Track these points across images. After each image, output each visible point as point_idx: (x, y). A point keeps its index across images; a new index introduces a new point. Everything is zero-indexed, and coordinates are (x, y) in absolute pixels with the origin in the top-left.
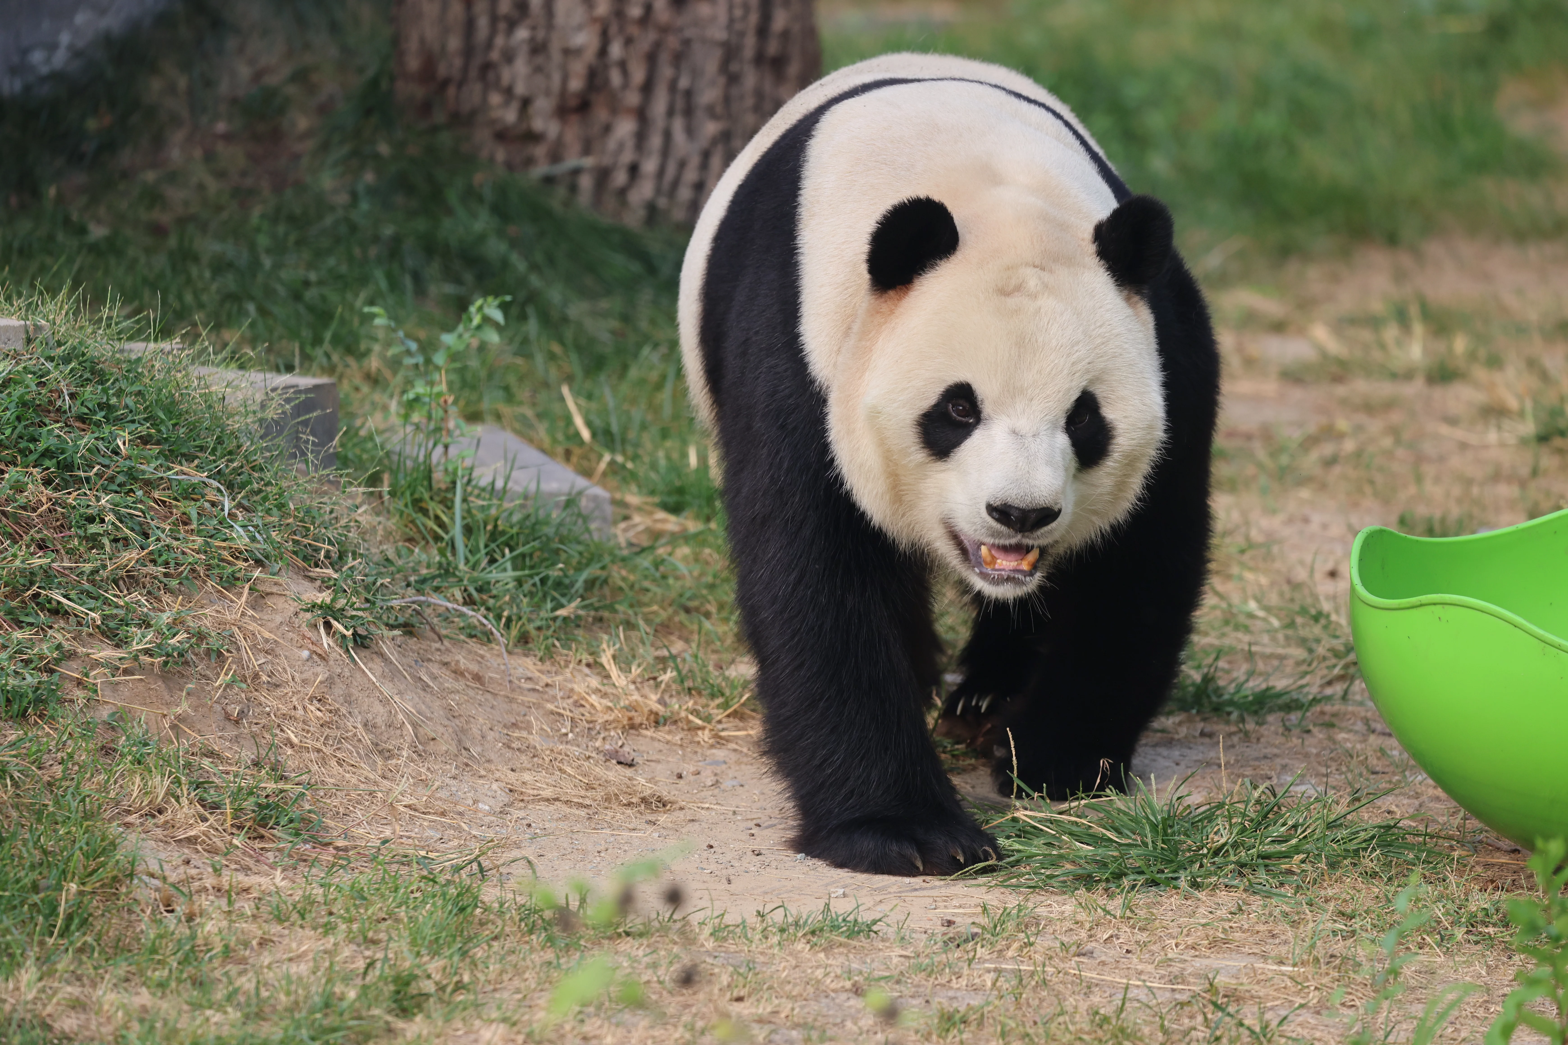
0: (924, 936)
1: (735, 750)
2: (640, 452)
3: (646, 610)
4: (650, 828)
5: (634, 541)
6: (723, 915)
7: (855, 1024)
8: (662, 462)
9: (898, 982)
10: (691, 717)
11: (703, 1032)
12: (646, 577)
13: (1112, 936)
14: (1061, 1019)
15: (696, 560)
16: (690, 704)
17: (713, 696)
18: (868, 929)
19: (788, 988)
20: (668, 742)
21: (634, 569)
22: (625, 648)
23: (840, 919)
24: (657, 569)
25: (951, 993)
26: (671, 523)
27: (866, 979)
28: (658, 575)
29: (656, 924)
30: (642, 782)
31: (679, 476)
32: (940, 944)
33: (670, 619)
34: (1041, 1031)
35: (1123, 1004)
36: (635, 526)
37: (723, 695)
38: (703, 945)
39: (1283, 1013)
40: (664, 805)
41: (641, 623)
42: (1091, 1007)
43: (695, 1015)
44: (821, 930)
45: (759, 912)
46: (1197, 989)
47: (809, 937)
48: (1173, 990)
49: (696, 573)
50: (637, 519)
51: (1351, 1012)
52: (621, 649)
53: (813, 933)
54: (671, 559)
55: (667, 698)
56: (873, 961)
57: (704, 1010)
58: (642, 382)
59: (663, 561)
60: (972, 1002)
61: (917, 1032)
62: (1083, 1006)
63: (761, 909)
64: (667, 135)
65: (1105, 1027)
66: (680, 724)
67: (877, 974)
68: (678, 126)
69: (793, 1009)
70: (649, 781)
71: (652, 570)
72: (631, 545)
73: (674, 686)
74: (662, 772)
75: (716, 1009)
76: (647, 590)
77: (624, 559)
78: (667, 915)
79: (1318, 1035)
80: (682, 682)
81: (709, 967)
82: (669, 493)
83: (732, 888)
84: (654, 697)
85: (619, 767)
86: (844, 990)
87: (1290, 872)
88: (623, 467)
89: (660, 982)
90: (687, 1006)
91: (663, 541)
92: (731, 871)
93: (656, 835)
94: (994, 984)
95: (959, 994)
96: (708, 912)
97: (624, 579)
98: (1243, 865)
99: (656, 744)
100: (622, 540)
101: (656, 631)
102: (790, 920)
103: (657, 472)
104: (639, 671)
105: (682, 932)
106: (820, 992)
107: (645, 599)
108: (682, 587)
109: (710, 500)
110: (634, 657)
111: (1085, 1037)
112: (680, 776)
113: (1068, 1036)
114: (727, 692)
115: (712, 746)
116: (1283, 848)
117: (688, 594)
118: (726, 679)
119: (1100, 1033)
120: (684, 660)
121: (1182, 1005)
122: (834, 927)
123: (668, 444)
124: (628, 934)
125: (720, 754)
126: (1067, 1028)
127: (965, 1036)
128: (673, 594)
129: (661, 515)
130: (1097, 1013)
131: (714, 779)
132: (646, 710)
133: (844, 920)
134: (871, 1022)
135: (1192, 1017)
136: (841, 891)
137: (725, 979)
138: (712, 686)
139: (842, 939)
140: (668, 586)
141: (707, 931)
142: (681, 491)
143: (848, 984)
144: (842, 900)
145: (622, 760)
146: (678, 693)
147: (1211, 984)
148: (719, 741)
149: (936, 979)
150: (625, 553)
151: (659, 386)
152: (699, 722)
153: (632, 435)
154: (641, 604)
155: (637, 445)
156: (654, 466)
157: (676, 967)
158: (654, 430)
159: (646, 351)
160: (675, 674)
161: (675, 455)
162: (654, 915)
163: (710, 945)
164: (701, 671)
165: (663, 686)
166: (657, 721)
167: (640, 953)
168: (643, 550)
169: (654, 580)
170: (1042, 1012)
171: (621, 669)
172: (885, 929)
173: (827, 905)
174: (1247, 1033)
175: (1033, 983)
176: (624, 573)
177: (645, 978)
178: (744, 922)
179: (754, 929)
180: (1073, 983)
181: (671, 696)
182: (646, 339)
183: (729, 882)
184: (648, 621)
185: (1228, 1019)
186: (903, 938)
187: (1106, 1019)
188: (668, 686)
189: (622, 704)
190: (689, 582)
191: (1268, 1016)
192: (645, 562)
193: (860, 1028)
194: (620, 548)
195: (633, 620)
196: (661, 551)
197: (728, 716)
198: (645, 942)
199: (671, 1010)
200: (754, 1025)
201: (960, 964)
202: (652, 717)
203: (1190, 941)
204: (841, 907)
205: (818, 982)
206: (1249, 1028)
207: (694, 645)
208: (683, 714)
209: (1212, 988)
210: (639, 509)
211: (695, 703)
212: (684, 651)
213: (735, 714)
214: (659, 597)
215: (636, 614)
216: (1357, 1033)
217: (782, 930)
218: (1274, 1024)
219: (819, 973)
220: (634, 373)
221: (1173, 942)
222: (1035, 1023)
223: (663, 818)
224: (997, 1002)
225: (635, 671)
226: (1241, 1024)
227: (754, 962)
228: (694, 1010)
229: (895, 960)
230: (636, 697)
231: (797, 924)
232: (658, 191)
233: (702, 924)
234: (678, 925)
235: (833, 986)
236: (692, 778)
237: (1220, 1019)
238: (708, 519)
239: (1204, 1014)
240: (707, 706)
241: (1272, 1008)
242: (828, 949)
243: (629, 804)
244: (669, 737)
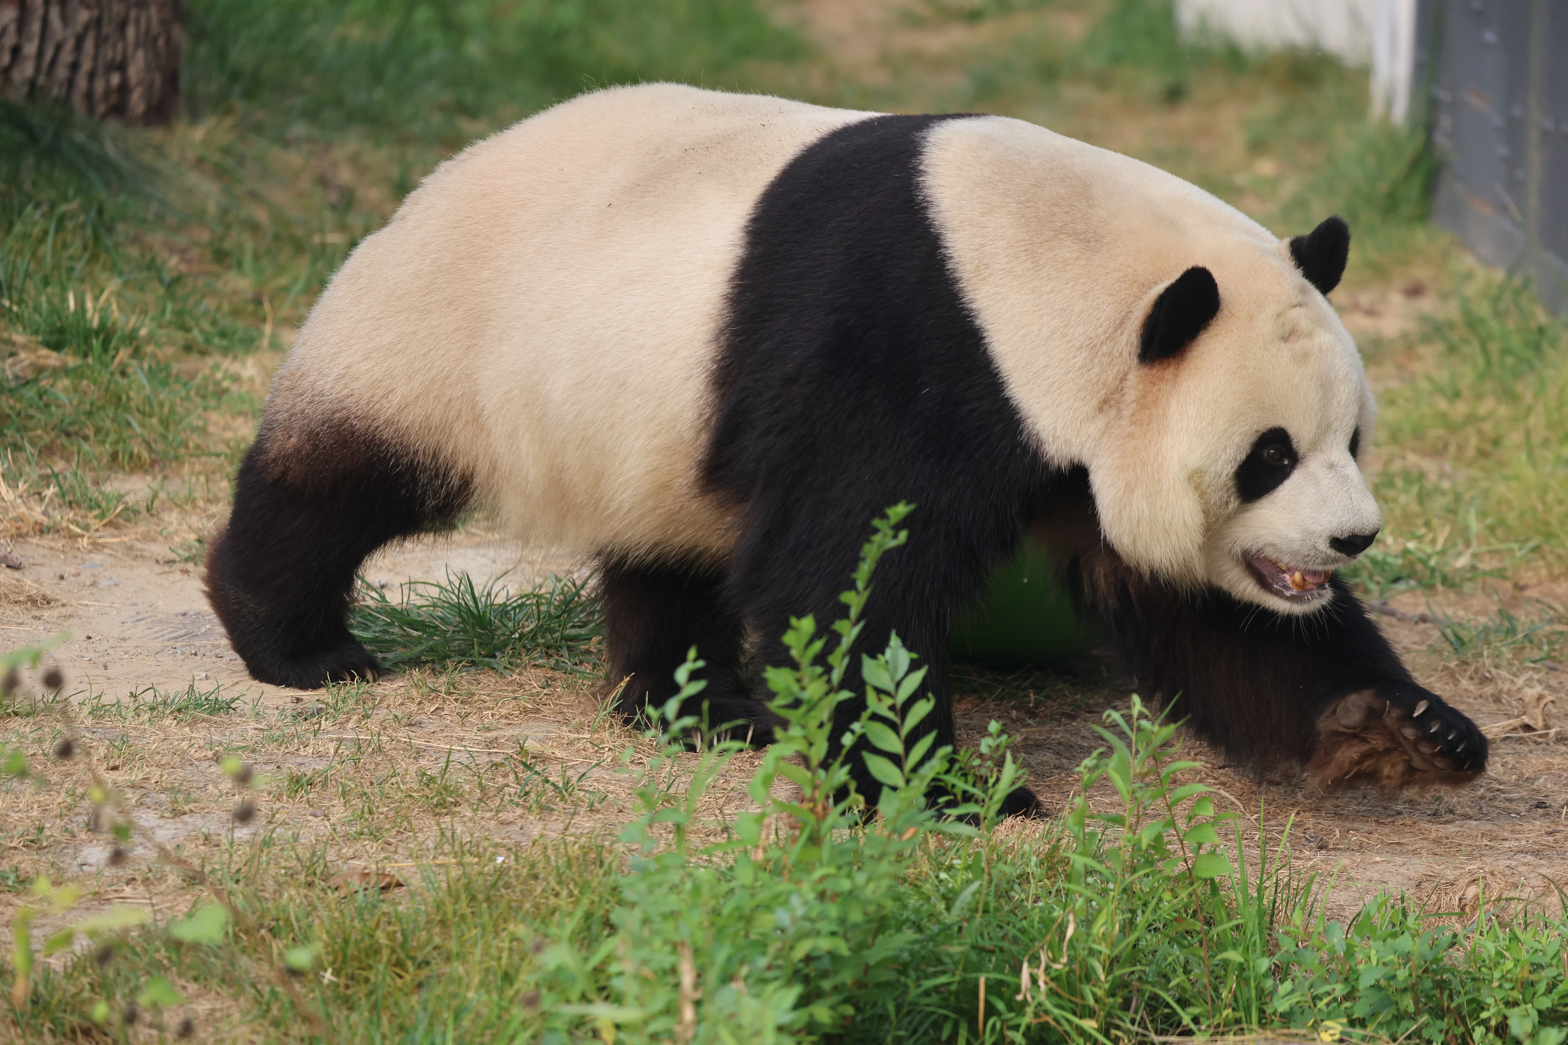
0: (276, 712)
1: (111, 555)
2: (25, 296)
3: (31, 434)
4: (36, 623)
5: (21, 374)
6: (100, 696)
7: (216, 787)
8: (45, 306)
9: (253, 751)
10: (72, 527)
11: (82, 797)
12: (31, 406)
13: (438, 709)
14: (394, 780)
15: (76, 390)
16: (71, 515)
17: (91, 508)
18: (227, 707)
19: (158, 757)
20: (51, 548)
21: (20, 399)
22: (13, 468)
23: (203, 698)
24: (41, 398)
25: (299, 760)
26: (53, 359)
27: (226, 749)
28: (41, 404)
29: (41, 705)
30: (28, 583)
31: (60, 318)
32: (290, 719)
33: (52, 442)
34: (376, 790)
35: (447, 766)
36: (21, 361)
37: (99, 507)
38: (83, 723)
39: (582, 771)
40: (48, 603)
41: (27, 446)
42: (419, 769)
43: (76, 782)
44: (187, 708)
45: (131, 693)
46: (510, 752)
47: (176, 714)
48: (489, 754)
49: (75, 402)
50: (23, 355)
51: (639, 769)
52: (9, 468)
53: (179, 710)
54: (54, 390)
55: (50, 510)
56: (231, 733)
57: (84, 778)
58: (25, 237)
59: (46, 392)
60: (317, 767)
61: (269, 793)
62: (413, 769)
63: (134, 691)
64: (45, 22)
65: (431, 786)
66: (62, 533)
67: (235, 745)
68: (54, 13)
69: (162, 776)
70: (35, 582)
71: (37, 400)
72: (17, 377)
73: (56, 500)
74: (47, 574)
75: (94, 776)
76: (32, 417)
77: (11, 391)
78: (51, 697)
79: (611, 788)
80: (63, 496)
81: (88, 741)
82: (51, 333)
83: (109, 673)
84: (38, 509)
85: (8, 571)
86: (206, 758)
87: (588, 652)
88: (10, 310)
89: (45, 755)
90: (69, 775)
91: (46, 374)
92: (107, 658)
93: (41, 628)
94: (336, 752)
95: (306, 760)
96: (88, 694)
97: (11, 408)
98: (549, 647)
99: (41, 550)
100: (9, 374)
101: (40, 452)
102: (159, 699)
103: (41, 315)
104: (25, 487)
105: (64, 712)
106: (186, 761)
107: (31, 424)
108: (64, 414)
109: (87, 340)
110: (21, 475)
111: (414, 794)
112: (62, 578)
113: (400, 794)
114: (104, 504)
115: (90, 552)
116: (583, 631)
117: (68, 420)
118: (101, 493)
119: (427, 790)
120: (65, 478)
121: (497, 765)
122: (198, 706)
123: (49, 290)
124: (16, 714)
125: (97, 558)
126: (399, 787)
127: (310, 796)
128: (55, 420)
129: (44, 352)
130: (425, 774)
131: (92, 579)
132: (32, 521)
133: (206, 699)
134: (230, 786)
135: (505, 776)
136: (204, 675)
137: (102, 751)
138: (91, 500)
139: (205, 715)
140: (51, 414)
141: (86, 710)
142: (61, 331)
143: (210, 754)
144: (205, 682)
145: (11, 564)
146: (60, 506)
147: (521, 748)
148: (97, 546)
149: (287, 748)
150: (13, 384)
151: (41, 240)
152: (78, 530)
153: (18, 282)
154: (26, 429)
155: (22, 291)
156: (37, 309)
157: (59, 741)
158: (38, 278)
159: (29, 209)
160: (57, 489)
161: (56, 301)
162: (39, 697)
163: (89, 722)
164: (80, 486)
165: (47, 500)
166: (42, 530)
167: (28, 730)
168: (27, 383)
169: (38, 408)
170: (377, 774)
171: (9, 485)
172: (242, 706)
173: (191, 686)
174: (552, 788)
175: (370, 750)
176: (11, 402)
177: (31, 752)
178: (118, 702)
179: (127, 708)
180: (404, 750)
181: (54, 508)
182: (30, 199)
183: (106, 668)
184: (33, 444)
185: (536, 776)
186: (258, 714)
187: (432, 779)
188: (51, 500)
189: (10, 515)
190: (69, 410)
191: (570, 773)
192: (30, 393)
193: (220, 791)
194: (7, 380)
195: (19, 442)
196: (44, 383)
197: (105, 525)
198: (32, 721)
199: (54, 778)
200: (127, 790)
201: (308, 735)
202: (37, 527)
203: (504, 711)
204: (204, 688)
205: (184, 752)
206: (553, 784)
207: (74, 465)
208: (64, 524)
209: (522, 751)
210: (24, 347)
211: (75, 514)
212: (65, 469)
213: (110, 524)
214: (43, 423)
215: (22, 438)
216: (644, 786)
217: (152, 709)
218: (574, 780)
219: (185, 745)
220: (18, 228)
221: (490, 712)
222: (372, 783)
223: (46, 614)
224: (339, 767)
225: (22, 486)
226: (547, 781)
227: (128, 736)
228: (74, 778)
229: (251, 733)
230: (23, 509)
231: (165, 703)
232: (38, 69)
233: (81, 704)
234: (61, 705)
235: (197, 755)
236: (73, 579)
237: (529, 778)
238: (86, 355)
239: (516, 773)
240: (85, 516)
241: (572, 767)
242: (192, 724)
243: (16, 602)
244: (52, 544)
